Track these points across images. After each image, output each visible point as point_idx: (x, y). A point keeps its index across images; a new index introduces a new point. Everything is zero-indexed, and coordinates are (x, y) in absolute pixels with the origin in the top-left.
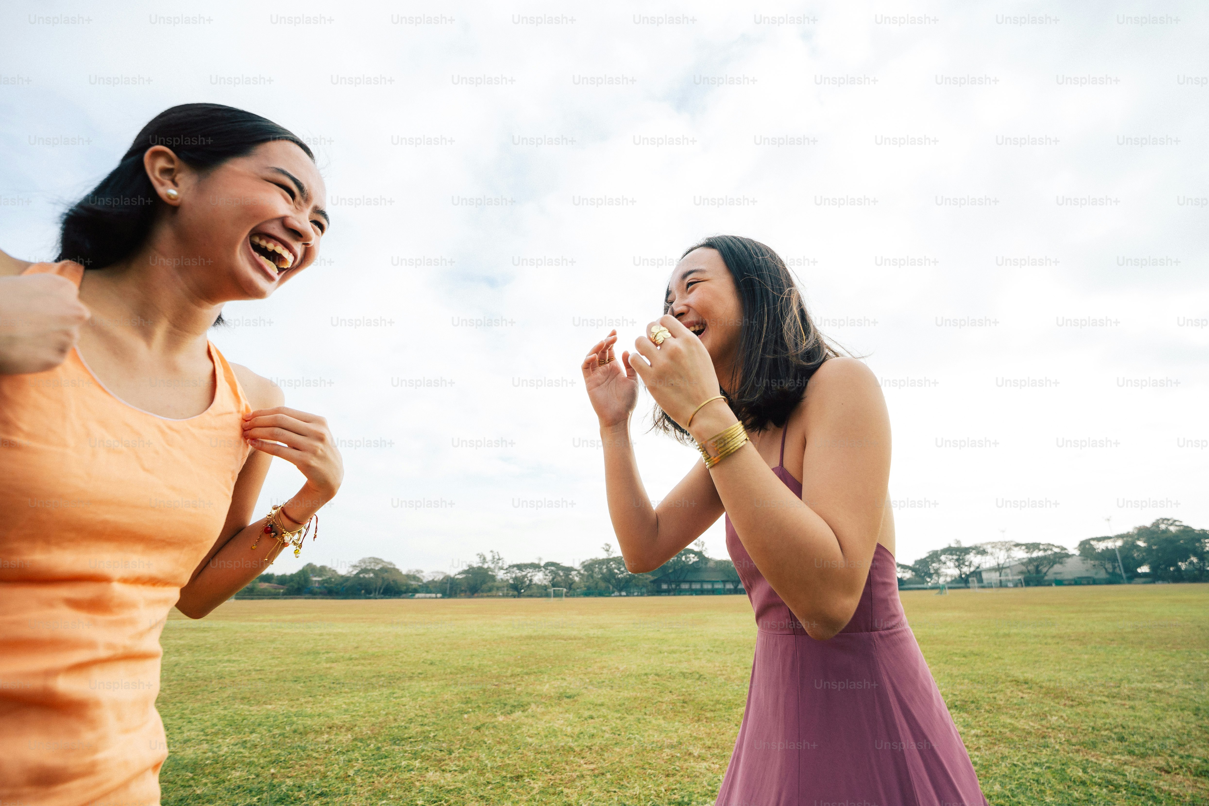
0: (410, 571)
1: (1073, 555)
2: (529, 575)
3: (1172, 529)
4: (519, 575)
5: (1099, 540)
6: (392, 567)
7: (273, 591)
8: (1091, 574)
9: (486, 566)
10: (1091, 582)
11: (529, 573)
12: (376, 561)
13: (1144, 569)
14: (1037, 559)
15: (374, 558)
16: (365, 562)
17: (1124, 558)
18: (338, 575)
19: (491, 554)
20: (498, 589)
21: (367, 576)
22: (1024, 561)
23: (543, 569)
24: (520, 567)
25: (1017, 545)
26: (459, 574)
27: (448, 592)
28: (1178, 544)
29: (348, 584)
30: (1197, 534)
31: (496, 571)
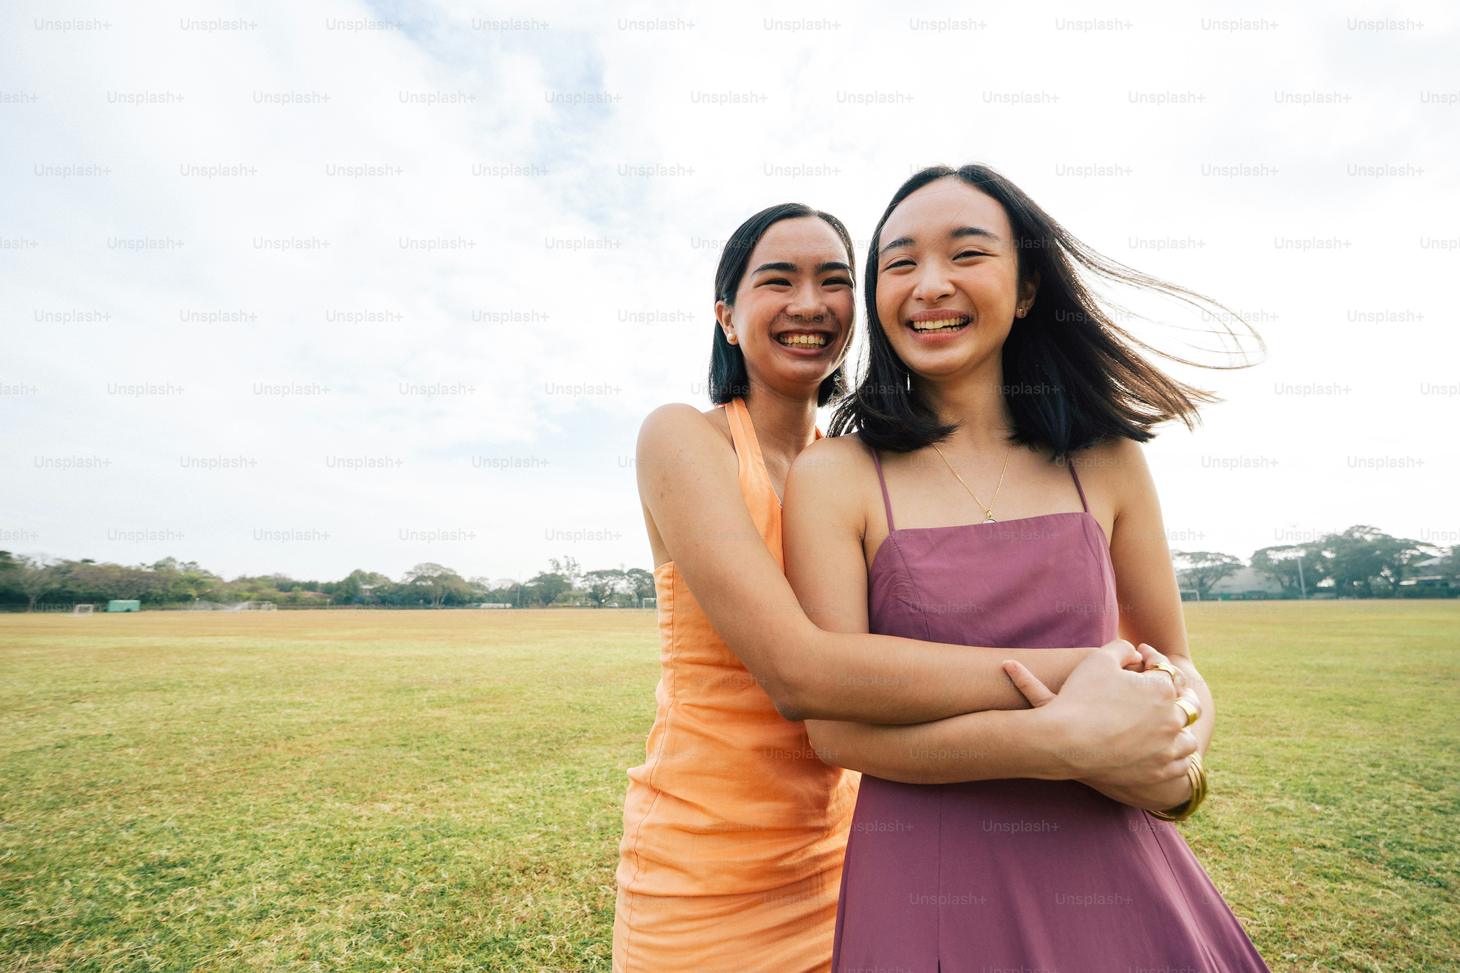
0: (473, 578)
1: (1244, 566)
2: (611, 583)
3: (1369, 538)
4: (599, 583)
5: (1278, 549)
6: (452, 573)
7: (319, 600)
8: (1264, 587)
9: (560, 573)
10: (1262, 597)
11: (610, 581)
12: (434, 567)
13: (1327, 583)
14: (1204, 569)
15: (431, 564)
16: (421, 569)
17: (1306, 570)
18: (392, 583)
19: (565, 559)
20: (575, 598)
21: (424, 584)
22: (1188, 572)
23: (627, 577)
24: (600, 574)
25: (1181, 554)
26: (530, 582)
27: (518, 601)
28: (1374, 555)
29: (405, 592)
30: (1398, 544)
31: (572, 578)
